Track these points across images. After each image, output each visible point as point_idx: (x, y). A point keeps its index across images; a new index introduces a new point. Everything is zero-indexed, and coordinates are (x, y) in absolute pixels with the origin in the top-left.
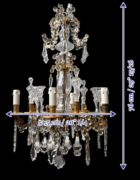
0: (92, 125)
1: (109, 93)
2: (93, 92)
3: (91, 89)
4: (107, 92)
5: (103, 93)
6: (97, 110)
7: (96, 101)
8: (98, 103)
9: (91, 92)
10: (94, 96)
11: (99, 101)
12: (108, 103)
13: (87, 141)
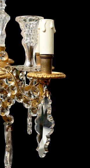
0: (19, 96)
1: (55, 31)
2: (22, 25)
3: (18, 19)
4: (52, 29)
5: (45, 31)
6: (27, 63)
7: (27, 43)
8: (31, 50)
9: (18, 25)
10: (23, 34)
11: (32, 45)
12: (53, 54)
13: (7, 126)
